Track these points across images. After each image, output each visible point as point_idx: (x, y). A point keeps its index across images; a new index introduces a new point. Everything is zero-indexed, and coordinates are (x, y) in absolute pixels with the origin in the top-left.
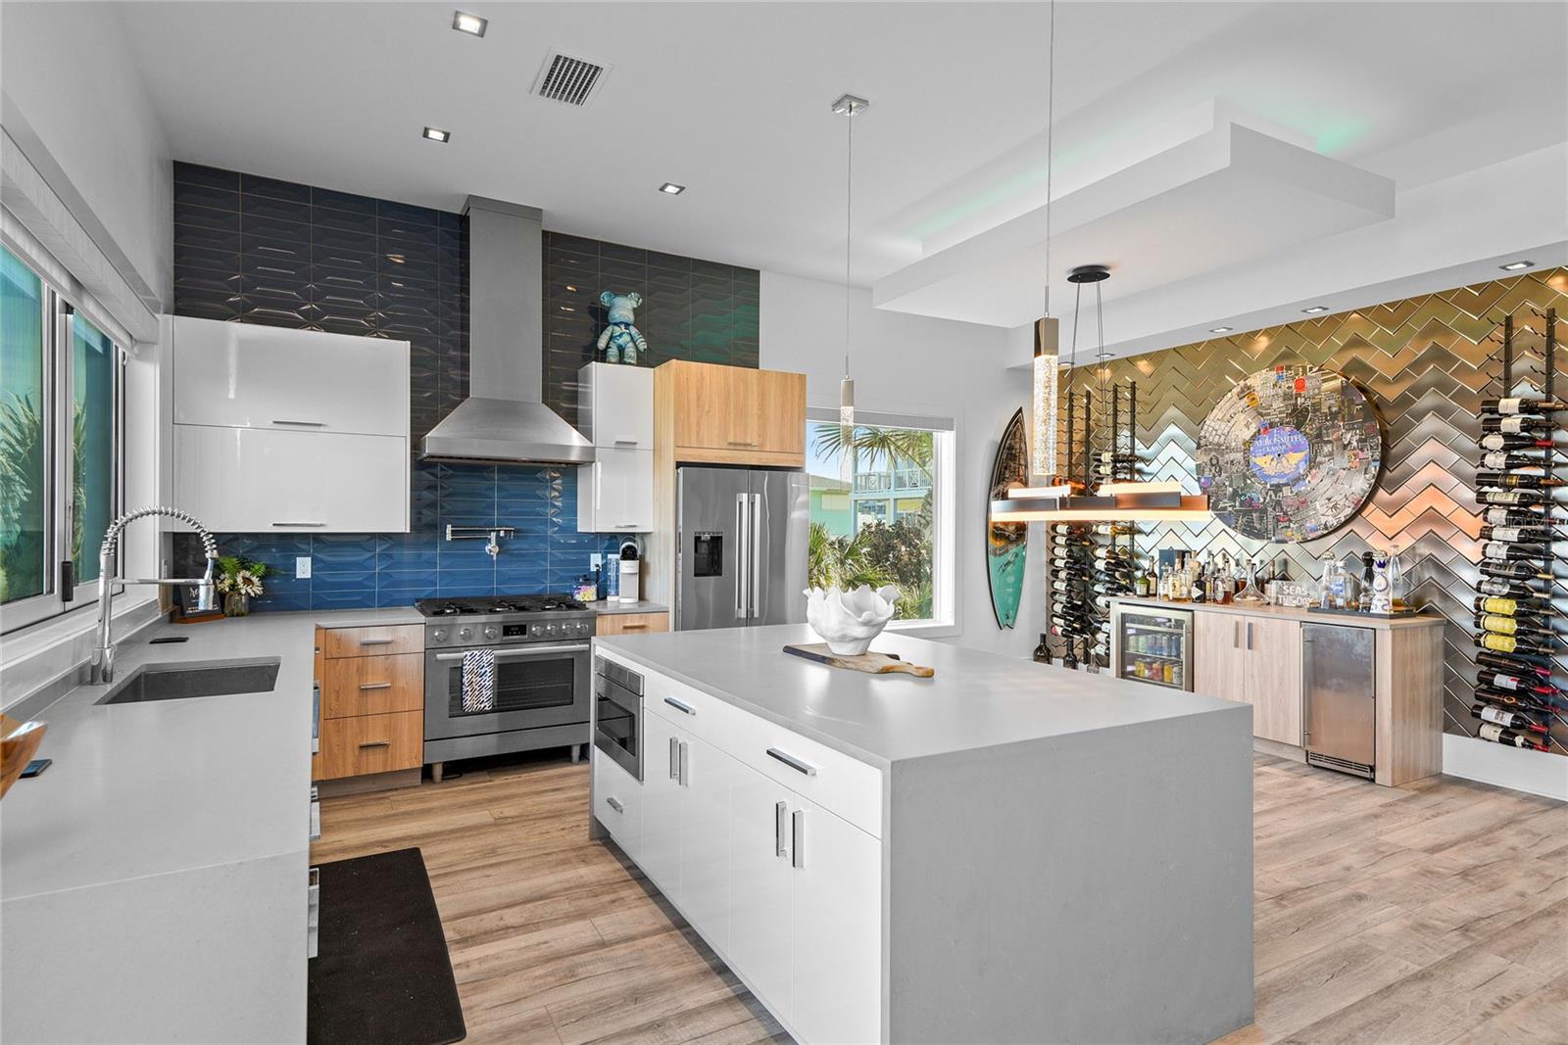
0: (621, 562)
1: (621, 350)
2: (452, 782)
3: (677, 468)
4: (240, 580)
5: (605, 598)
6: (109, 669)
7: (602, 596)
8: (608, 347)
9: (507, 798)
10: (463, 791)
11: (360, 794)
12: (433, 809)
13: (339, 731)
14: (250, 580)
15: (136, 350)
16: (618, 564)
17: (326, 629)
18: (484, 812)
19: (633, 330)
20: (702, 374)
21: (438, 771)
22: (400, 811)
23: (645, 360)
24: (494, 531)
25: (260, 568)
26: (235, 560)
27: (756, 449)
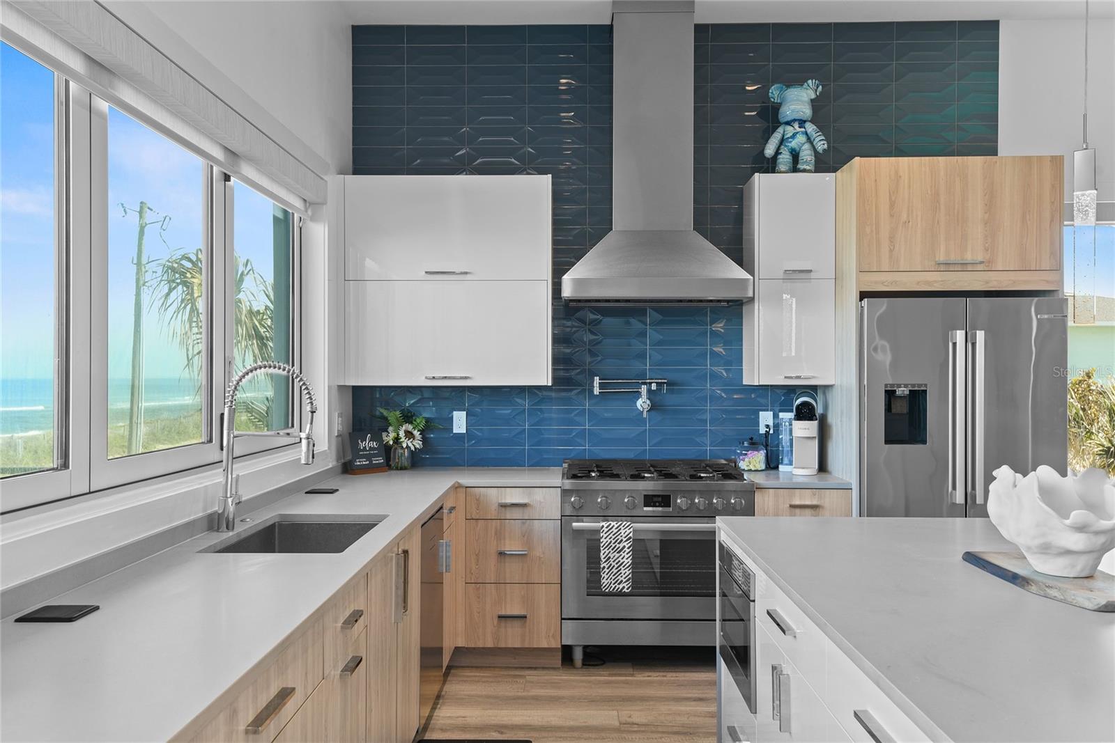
0: (794, 423)
1: (795, 156)
2: (593, 670)
3: (861, 300)
4: (402, 434)
5: (777, 468)
6: (231, 516)
7: (772, 464)
8: (777, 153)
9: (643, 699)
10: (600, 682)
11: (501, 668)
12: (563, 698)
13: (479, 598)
14: (412, 434)
15: (310, 212)
16: (791, 425)
17: (467, 487)
18: (611, 713)
19: (810, 128)
20: (897, 172)
21: (578, 655)
22: (530, 694)
23: (826, 163)
24: (645, 383)
25: (421, 421)
26: (398, 413)
27: (981, 267)
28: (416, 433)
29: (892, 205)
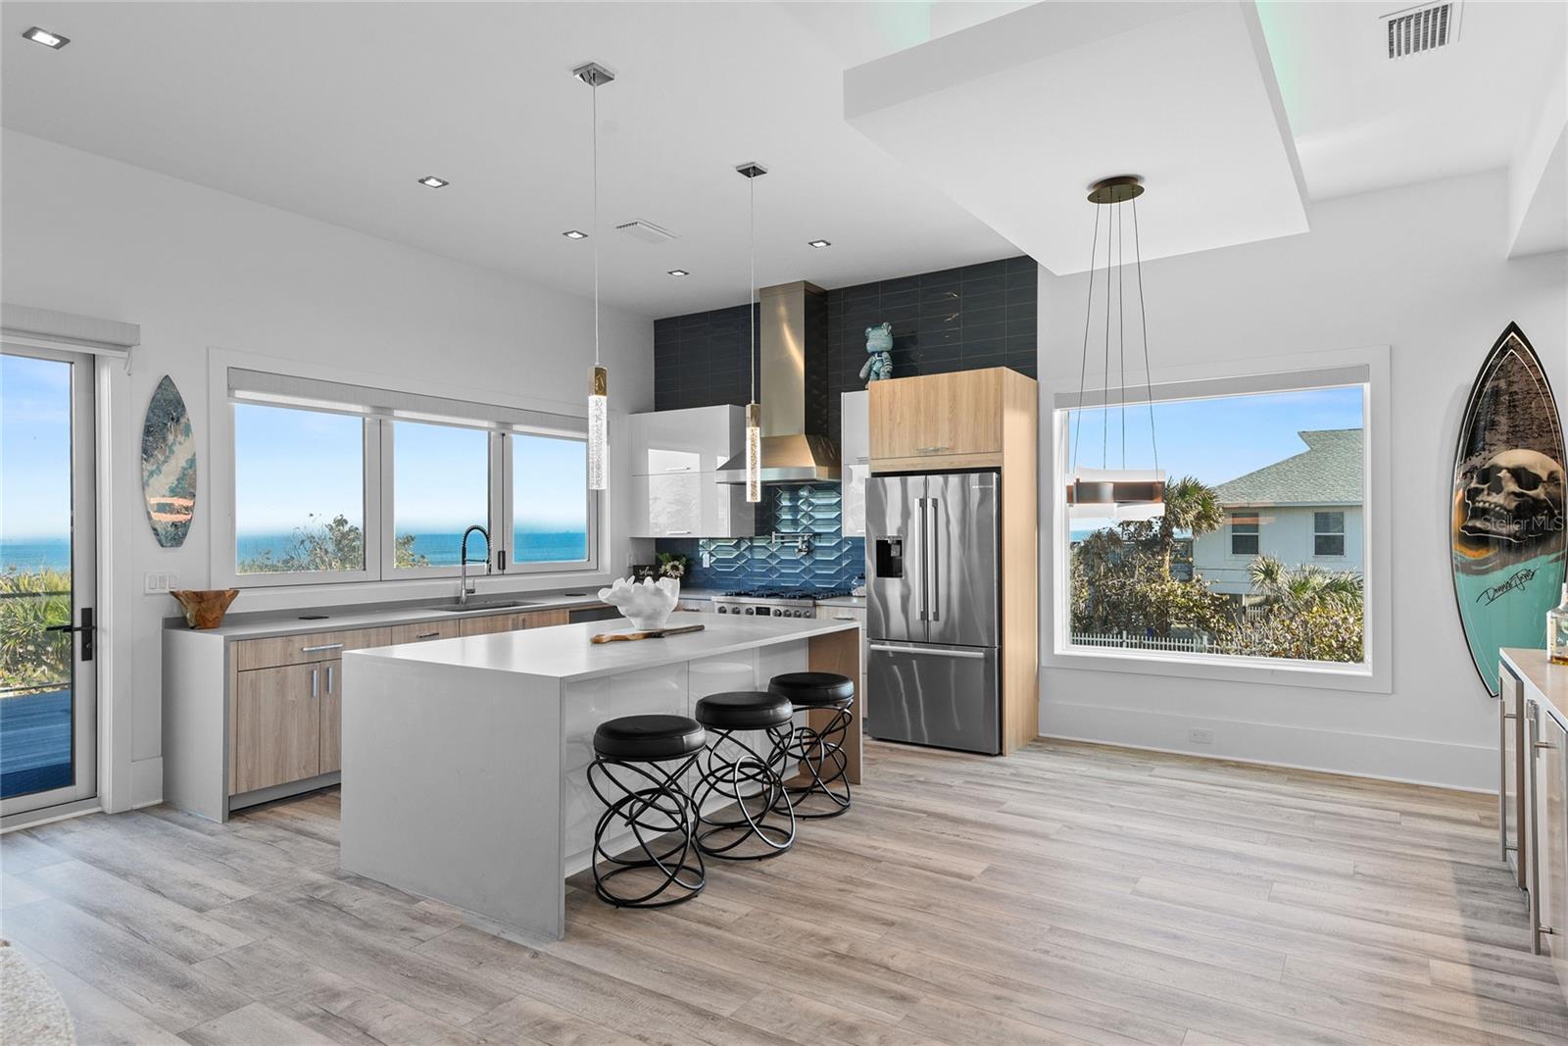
1: (878, 375)
4: (668, 567)
8: (869, 375)
19: (885, 356)
26: (668, 554)
27: (947, 452)
28: (681, 567)
29: (891, 412)
